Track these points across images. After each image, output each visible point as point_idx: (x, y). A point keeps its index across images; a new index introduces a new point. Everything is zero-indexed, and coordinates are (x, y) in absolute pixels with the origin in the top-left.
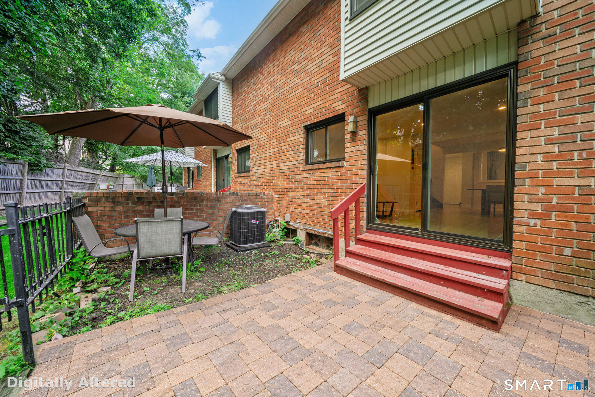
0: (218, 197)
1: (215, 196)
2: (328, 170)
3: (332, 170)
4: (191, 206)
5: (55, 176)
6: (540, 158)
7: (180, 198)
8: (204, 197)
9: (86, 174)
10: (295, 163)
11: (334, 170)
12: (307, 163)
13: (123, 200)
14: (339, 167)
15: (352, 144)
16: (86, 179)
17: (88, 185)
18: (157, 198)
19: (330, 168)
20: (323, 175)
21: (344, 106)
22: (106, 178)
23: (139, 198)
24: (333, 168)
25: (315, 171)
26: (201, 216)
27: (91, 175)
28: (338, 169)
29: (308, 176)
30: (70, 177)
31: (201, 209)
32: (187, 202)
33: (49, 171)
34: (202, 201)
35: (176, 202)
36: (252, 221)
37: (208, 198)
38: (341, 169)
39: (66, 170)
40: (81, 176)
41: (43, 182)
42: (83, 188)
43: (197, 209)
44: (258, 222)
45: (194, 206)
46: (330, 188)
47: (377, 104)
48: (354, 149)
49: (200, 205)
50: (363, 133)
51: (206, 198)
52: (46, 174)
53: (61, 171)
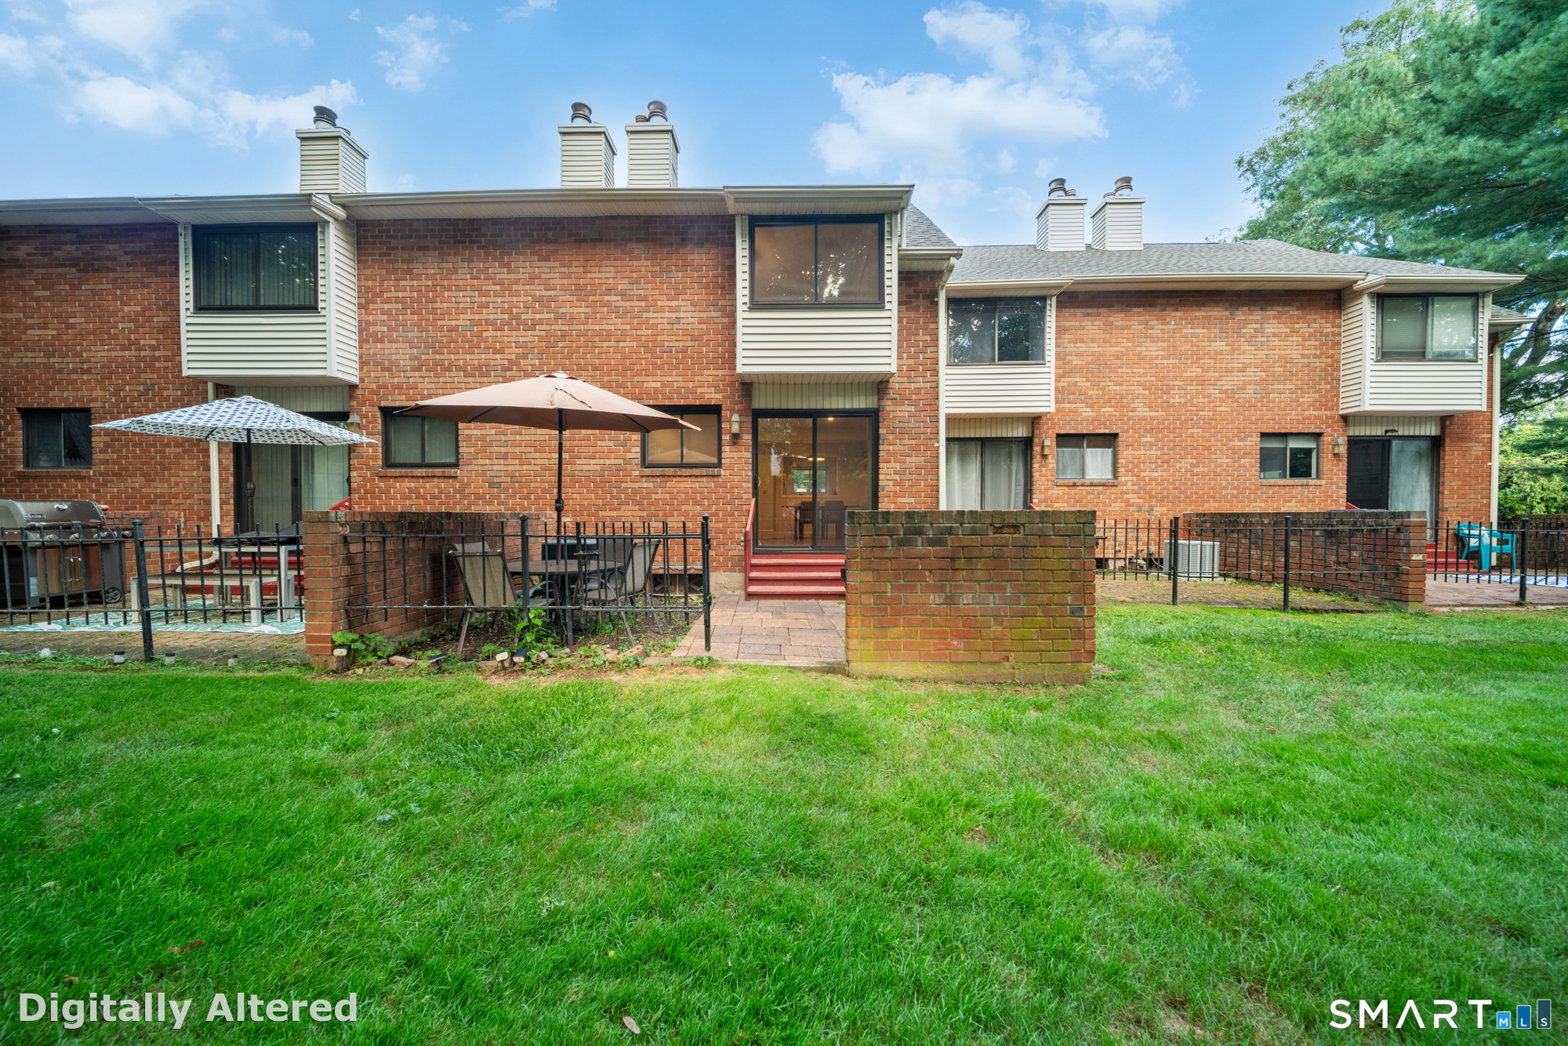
2: (694, 479)
3: (700, 479)
6: (891, 483)
10: (622, 462)
11: (704, 479)
12: (644, 464)
14: (713, 476)
15: (733, 448)
19: (697, 476)
20: (682, 485)
21: (720, 396)
24: (702, 476)
25: (666, 479)
28: (710, 479)
29: (651, 485)
38: (716, 479)
46: (696, 503)
47: (763, 406)
48: (736, 455)
50: (747, 438)
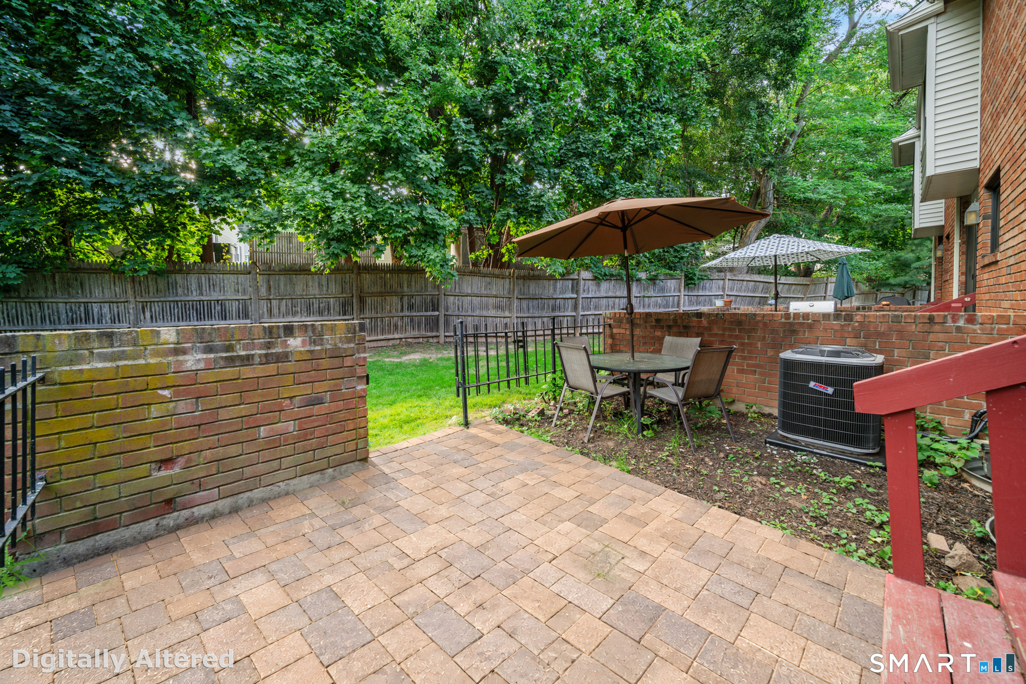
0: (790, 324)
1: (783, 320)
4: (730, 336)
5: (714, 289)
7: (711, 323)
8: (758, 322)
9: (753, 283)
13: (642, 322)
16: (754, 291)
17: (757, 299)
18: (679, 321)
22: (787, 286)
23: (658, 321)
26: (750, 358)
27: (761, 285)
30: (732, 290)
31: (750, 344)
32: (724, 329)
33: (708, 284)
34: (754, 330)
35: (705, 328)
36: (812, 384)
37: (765, 324)
39: (727, 281)
40: (747, 286)
41: (701, 298)
42: (750, 304)
43: (742, 344)
44: (830, 390)
45: (737, 337)
49: (749, 338)
51: (761, 325)
52: (704, 288)
53: (721, 282)
